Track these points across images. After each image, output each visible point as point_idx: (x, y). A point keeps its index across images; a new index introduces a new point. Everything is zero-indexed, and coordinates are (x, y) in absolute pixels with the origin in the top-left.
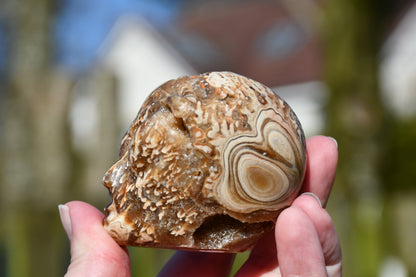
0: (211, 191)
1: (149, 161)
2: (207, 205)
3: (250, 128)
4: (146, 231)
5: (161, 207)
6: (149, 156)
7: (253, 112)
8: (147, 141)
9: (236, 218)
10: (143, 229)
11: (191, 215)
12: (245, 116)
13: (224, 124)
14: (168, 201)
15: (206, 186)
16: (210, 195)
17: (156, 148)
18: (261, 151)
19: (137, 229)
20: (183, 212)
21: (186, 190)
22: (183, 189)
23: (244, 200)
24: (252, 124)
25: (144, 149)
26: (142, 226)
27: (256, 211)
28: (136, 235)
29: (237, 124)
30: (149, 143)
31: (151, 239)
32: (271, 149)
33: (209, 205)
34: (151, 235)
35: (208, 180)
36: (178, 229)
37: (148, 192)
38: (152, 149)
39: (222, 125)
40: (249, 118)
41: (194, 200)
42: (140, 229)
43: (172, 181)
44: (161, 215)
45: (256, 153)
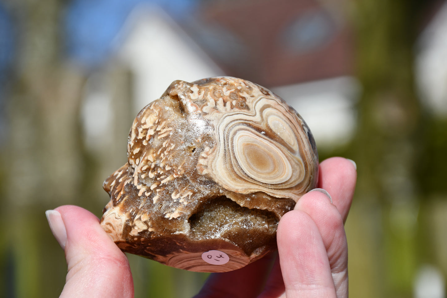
0: (206, 167)
1: (145, 143)
2: (201, 182)
3: (247, 108)
4: (140, 219)
5: (155, 189)
6: (144, 138)
7: (253, 96)
8: (142, 122)
9: (233, 199)
10: (137, 217)
11: (185, 195)
12: (243, 98)
13: (220, 101)
14: (162, 182)
15: (201, 161)
16: (205, 172)
17: (151, 128)
18: (259, 130)
19: (132, 218)
20: (177, 192)
21: (180, 168)
22: (177, 166)
23: (241, 178)
24: (250, 105)
25: (140, 130)
26: (136, 213)
27: (255, 193)
28: (130, 224)
29: (234, 103)
30: (145, 123)
31: (145, 228)
32: (271, 130)
33: (205, 183)
34: (145, 223)
35: (203, 154)
36: (172, 212)
37: (143, 176)
38: (147, 130)
39: (218, 102)
40: (248, 100)
41: (188, 178)
42: (134, 217)
43: (166, 159)
44: (155, 199)
45: (253, 130)
